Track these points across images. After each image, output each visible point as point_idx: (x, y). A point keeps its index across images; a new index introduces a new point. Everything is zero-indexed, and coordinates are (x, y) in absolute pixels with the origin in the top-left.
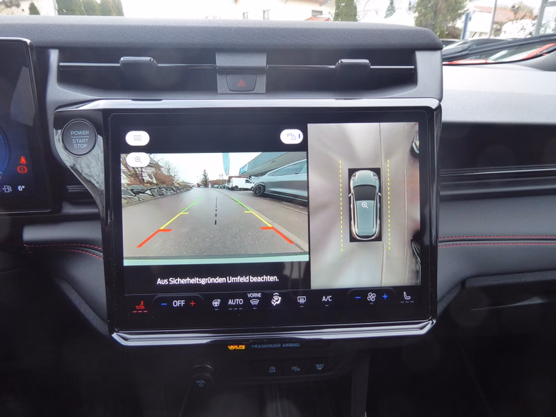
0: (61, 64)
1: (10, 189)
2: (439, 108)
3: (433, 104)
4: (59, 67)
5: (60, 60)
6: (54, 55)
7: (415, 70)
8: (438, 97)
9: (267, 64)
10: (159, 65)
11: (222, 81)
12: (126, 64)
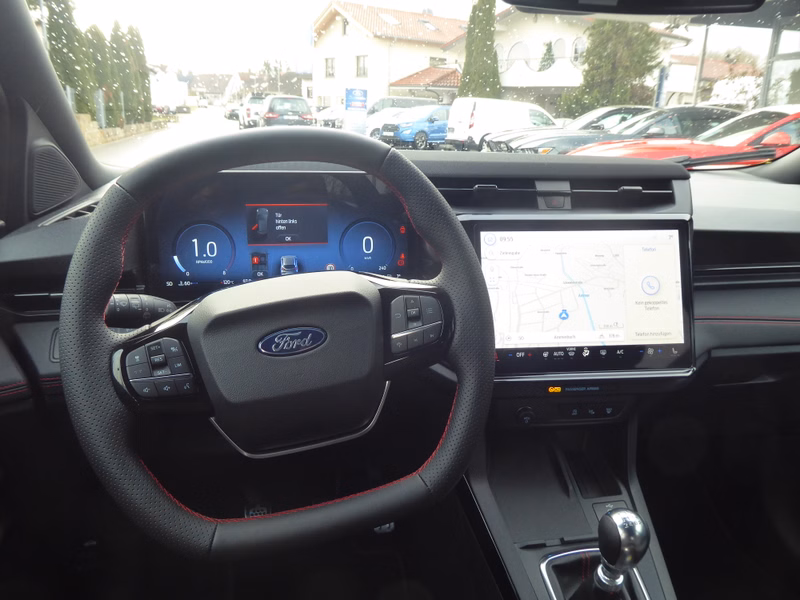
9: (571, 189)
10: (500, 190)
11: (540, 201)
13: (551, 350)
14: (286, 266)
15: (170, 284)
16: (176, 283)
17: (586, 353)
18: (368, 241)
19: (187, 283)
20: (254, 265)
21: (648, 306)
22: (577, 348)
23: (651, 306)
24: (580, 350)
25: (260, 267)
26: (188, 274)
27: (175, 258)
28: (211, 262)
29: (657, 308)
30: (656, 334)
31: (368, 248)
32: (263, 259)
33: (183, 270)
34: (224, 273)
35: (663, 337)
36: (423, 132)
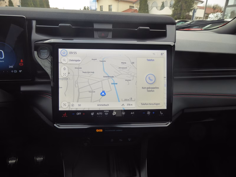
0: (37, 26)
1: (16, 71)
2: (174, 46)
3: (172, 44)
4: (36, 27)
5: (37, 24)
6: (34, 23)
7: (166, 32)
8: (174, 41)
9: (112, 28)
10: (73, 27)
11: (96, 34)
12: (61, 26)
21: (149, 90)
22: (109, 111)
23: (150, 90)
29: (153, 91)
30: (152, 104)
35: (156, 106)
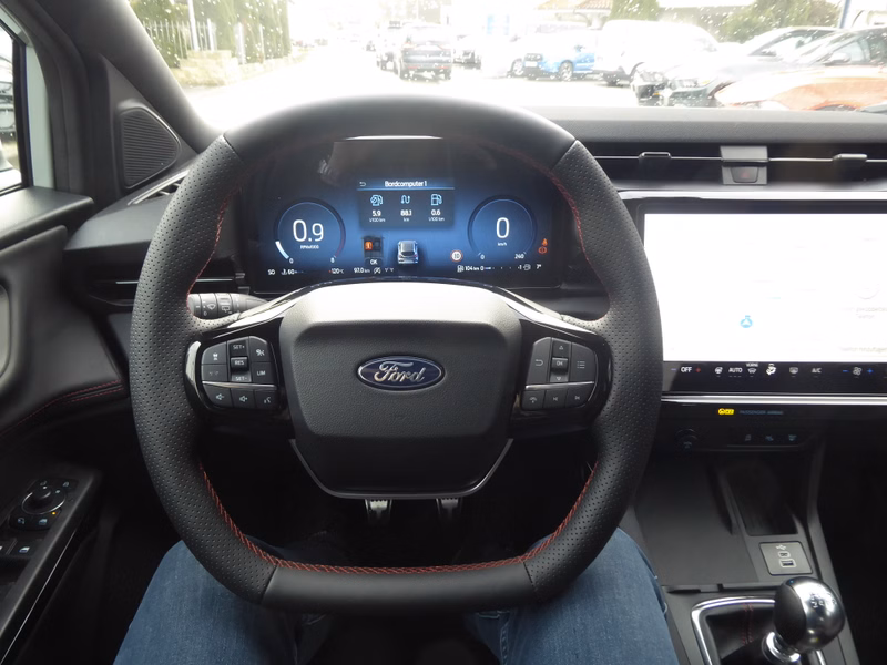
13: (726, 365)
14: (403, 253)
15: (271, 272)
16: (279, 271)
17: (771, 371)
18: (503, 223)
19: (291, 272)
20: (366, 251)
24: (763, 366)
25: (374, 253)
26: (291, 261)
27: (278, 243)
28: (317, 247)
31: (503, 232)
32: (377, 244)
33: (286, 256)
34: (333, 260)
36: (569, 62)
